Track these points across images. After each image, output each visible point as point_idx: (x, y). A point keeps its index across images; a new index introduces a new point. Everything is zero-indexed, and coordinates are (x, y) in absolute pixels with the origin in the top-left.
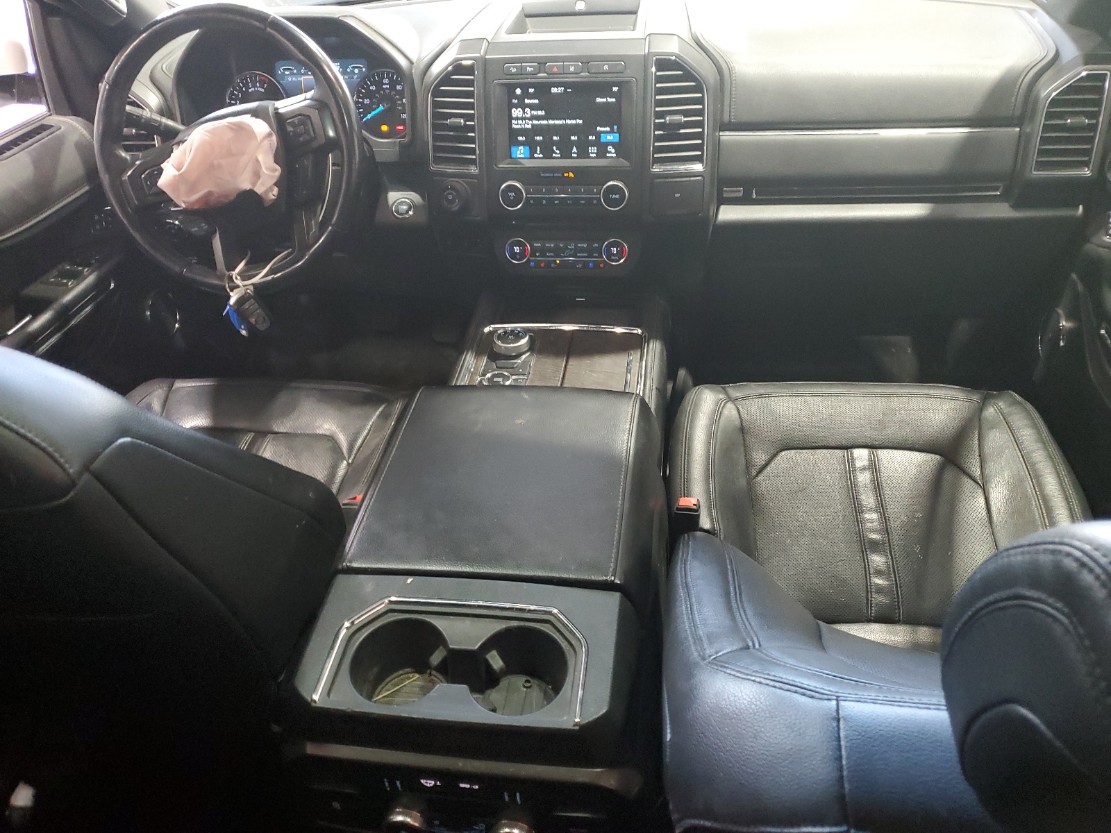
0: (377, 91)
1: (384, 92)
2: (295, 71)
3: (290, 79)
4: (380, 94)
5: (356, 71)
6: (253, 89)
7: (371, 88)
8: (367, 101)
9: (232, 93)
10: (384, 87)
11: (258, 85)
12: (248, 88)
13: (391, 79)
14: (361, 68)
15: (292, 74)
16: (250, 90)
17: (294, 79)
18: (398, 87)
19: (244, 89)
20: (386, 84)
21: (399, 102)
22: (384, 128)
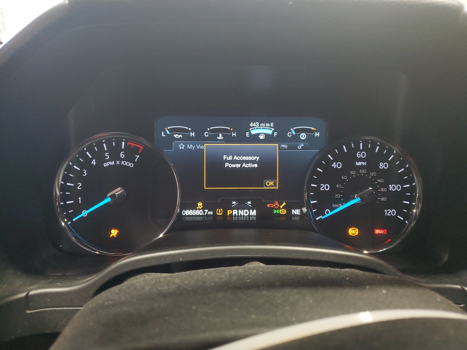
0: (345, 171)
1: (358, 172)
2: (193, 134)
3: (182, 147)
4: (349, 175)
5: (303, 136)
6: (112, 163)
7: (334, 165)
8: (325, 187)
9: (69, 169)
10: (358, 164)
11: (122, 155)
12: (101, 160)
13: (370, 152)
14: (312, 131)
15: (186, 138)
16: (106, 165)
17: (190, 147)
18: (382, 166)
19: (94, 162)
20: (361, 160)
21: (382, 190)
22: (353, 232)
